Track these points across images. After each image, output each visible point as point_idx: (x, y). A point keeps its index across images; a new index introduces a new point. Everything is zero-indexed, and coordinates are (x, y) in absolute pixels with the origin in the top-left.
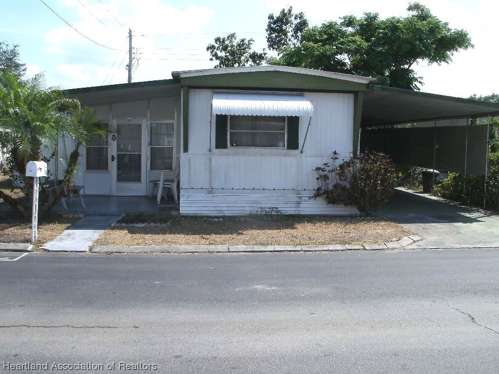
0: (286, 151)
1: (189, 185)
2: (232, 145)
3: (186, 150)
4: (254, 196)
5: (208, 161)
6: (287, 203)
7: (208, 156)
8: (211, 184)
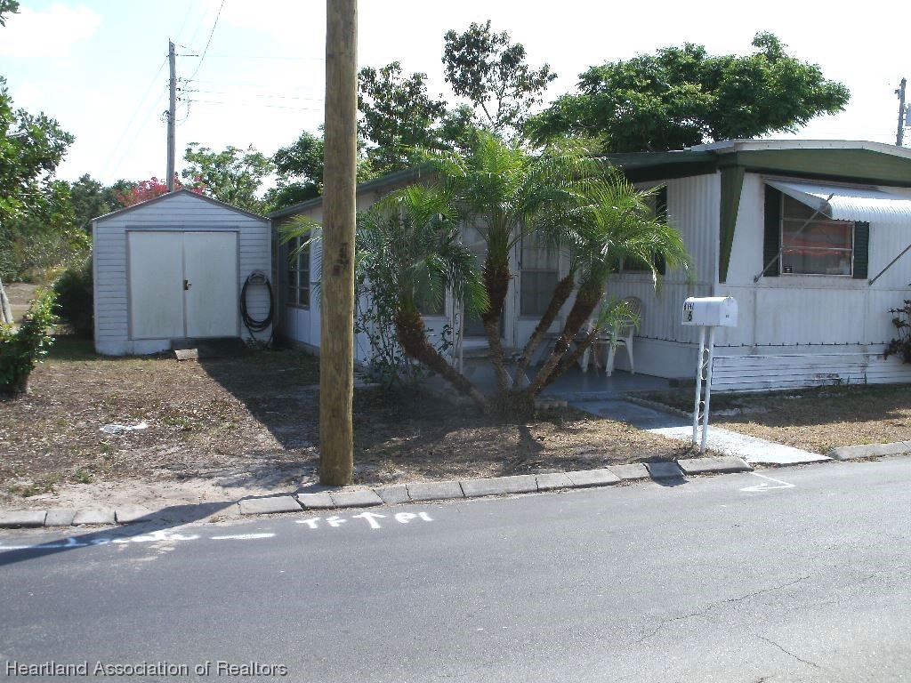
0: (851, 281)
1: (726, 341)
2: (785, 271)
3: (723, 279)
4: (811, 357)
5: (752, 298)
6: (850, 367)
7: (752, 289)
8: (755, 338)
